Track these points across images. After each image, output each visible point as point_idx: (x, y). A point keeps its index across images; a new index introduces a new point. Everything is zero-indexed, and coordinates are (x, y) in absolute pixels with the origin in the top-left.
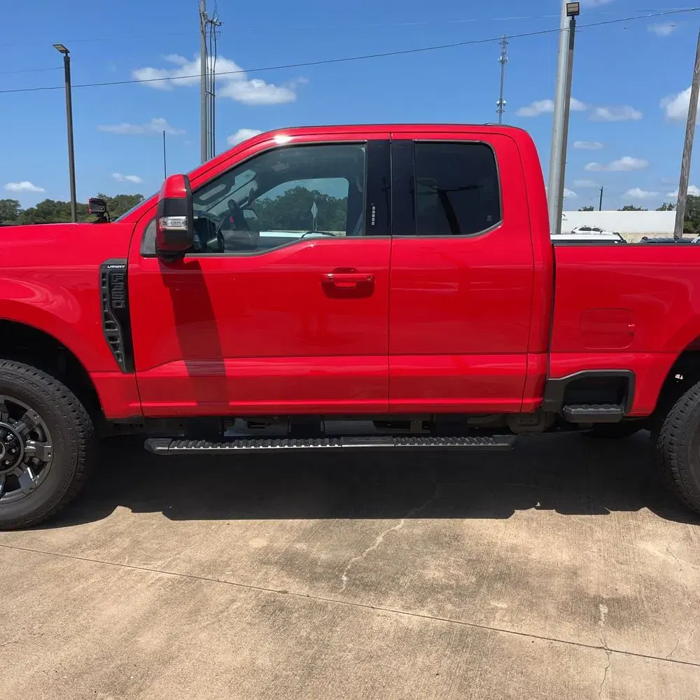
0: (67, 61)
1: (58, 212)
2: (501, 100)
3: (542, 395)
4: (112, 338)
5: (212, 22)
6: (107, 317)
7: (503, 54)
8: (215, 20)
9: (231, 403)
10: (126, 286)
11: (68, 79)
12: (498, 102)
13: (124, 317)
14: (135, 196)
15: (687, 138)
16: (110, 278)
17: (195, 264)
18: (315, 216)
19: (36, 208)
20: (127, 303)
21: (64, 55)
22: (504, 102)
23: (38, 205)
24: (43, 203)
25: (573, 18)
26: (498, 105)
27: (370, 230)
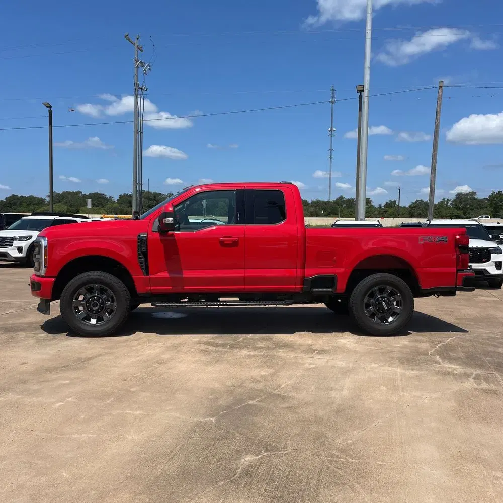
0: (50, 112)
1: (21, 203)
2: (332, 128)
3: (303, 285)
4: (141, 263)
5: (142, 88)
6: (139, 255)
7: (333, 98)
8: (144, 87)
9: (185, 288)
10: (147, 244)
11: (51, 123)
12: (330, 129)
13: (145, 255)
14: (76, 192)
15: (432, 163)
16: (141, 240)
17: (172, 235)
18: (204, 207)
19: (5, 200)
20: (147, 250)
21: (49, 108)
22: (334, 129)
23: (6, 199)
24: (10, 197)
25: (361, 93)
26: (330, 131)
27: (237, 222)
